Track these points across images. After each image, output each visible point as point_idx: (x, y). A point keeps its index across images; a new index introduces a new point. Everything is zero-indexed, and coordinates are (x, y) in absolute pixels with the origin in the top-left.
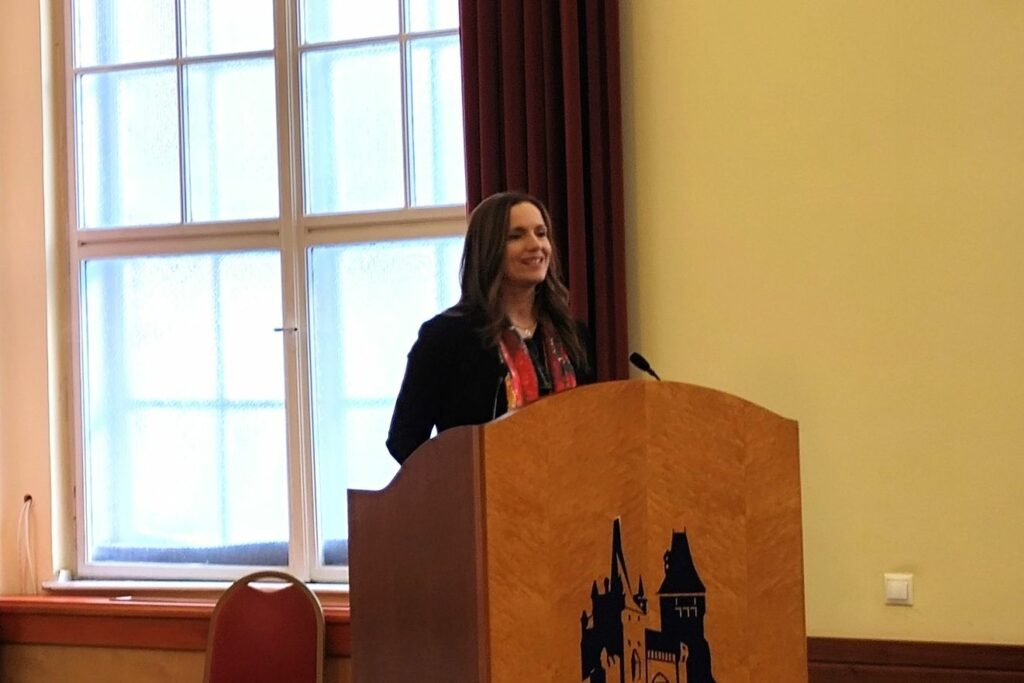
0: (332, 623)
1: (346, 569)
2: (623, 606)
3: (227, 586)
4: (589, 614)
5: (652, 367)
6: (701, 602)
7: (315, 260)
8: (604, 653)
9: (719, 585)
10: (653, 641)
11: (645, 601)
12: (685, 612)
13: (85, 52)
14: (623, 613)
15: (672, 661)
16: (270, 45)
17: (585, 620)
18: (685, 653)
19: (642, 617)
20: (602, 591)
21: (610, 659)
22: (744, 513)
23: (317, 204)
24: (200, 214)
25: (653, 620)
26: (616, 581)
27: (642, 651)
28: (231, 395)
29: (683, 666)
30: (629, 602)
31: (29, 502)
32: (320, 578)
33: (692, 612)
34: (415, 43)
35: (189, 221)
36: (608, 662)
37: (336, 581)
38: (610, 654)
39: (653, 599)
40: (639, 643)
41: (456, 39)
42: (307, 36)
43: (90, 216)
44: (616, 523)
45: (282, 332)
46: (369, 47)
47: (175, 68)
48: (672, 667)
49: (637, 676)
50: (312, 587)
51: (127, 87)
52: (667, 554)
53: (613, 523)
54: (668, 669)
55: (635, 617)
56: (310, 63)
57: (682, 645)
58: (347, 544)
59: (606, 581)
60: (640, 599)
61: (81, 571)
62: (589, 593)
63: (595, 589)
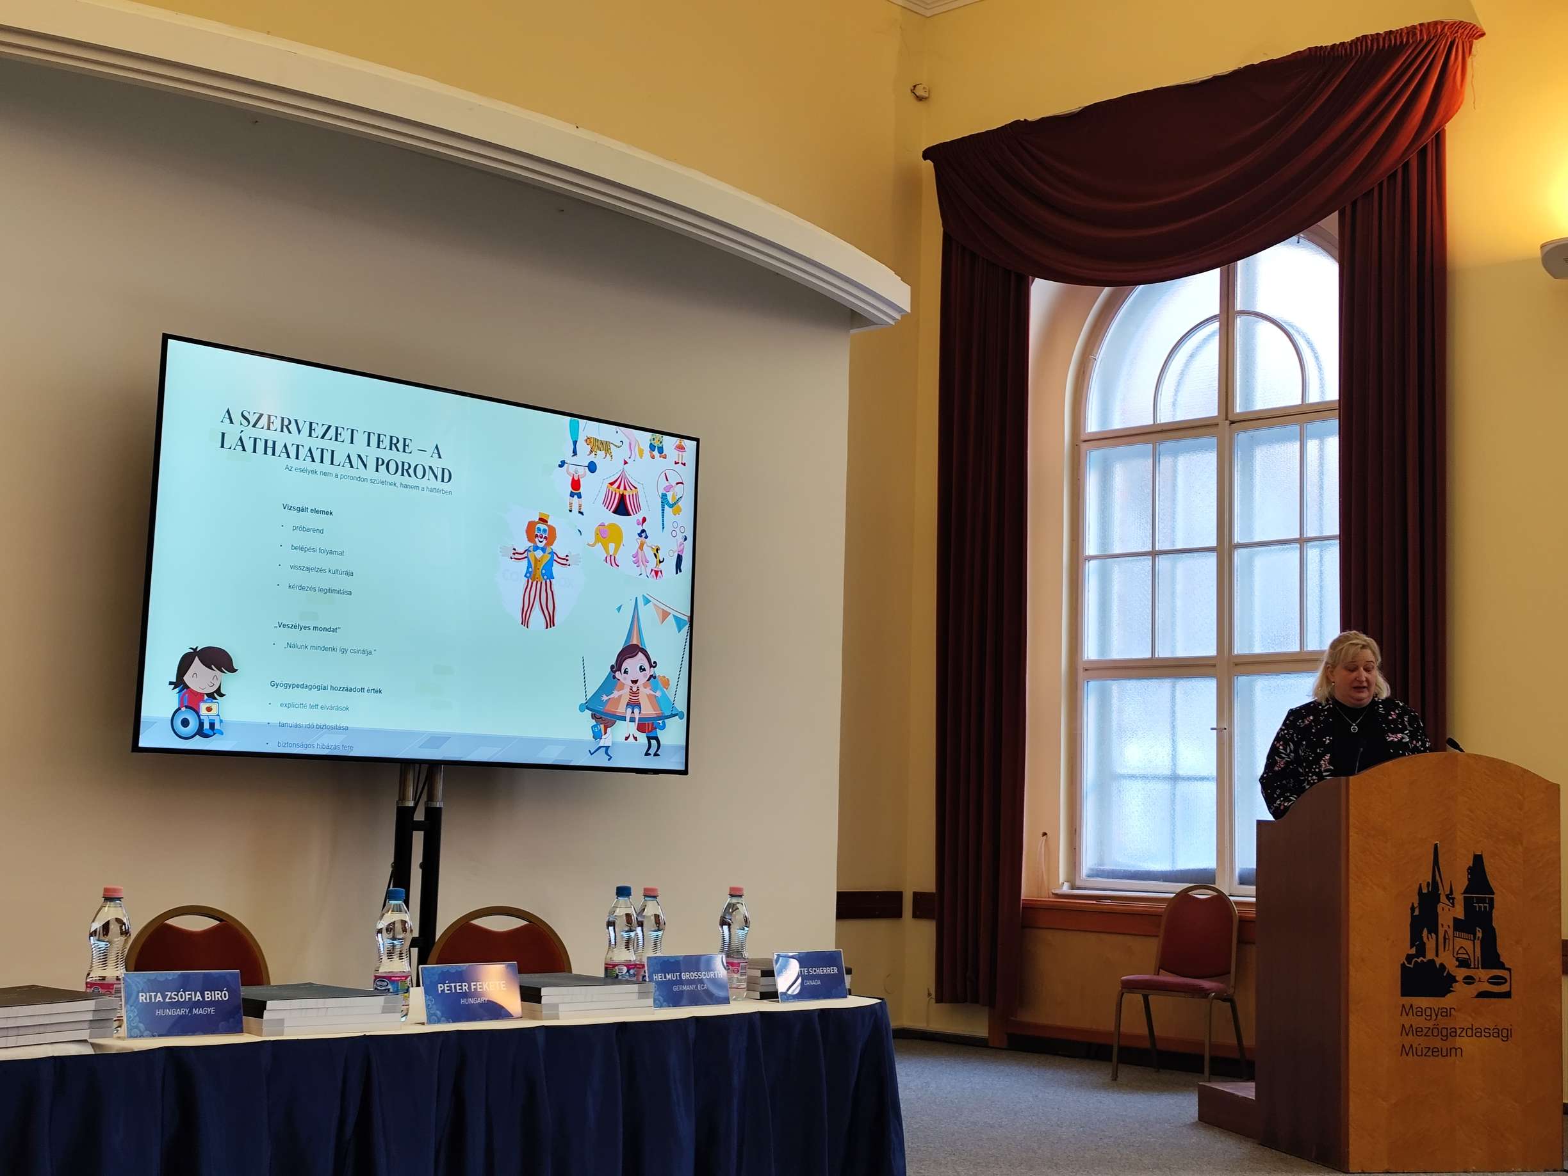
0: (1243, 921)
1: (1255, 887)
2: (1439, 902)
3: (1173, 895)
4: (1416, 905)
5: (1461, 747)
6: (1492, 900)
7: (1239, 684)
8: (1425, 931)
9: (1504, 890)
10: (1458, 925)
11: (1453, 899)
12: (1480, 907)
13: (1091, 547)
14: (1438, 906)
15: (1471, 940)
16: (1212, 542)
17: (1413, 909)
18: (1479, 935)
19: (1451, 908)
20: (1425, 891)
21: (1429, 935)
22: (1522, 844)
23: (1240, 648)
24: (1163, 653)
25: (1459, 912)
26: (1434, 885)
27: (1450, 932)
28: (1181, 772)
29: (1478, 943)
30: (1443, 898)
31: (1045, 837)
32: (1236, 893)
33: (1485, 907)
34: (1310, 544)
35: (1157, 656)
36: (1428, 938)
37: (1248, 894)
38: (1429, 932)
39: (1459, 898)
40: (1449, 926)
41: (1337, 542)
42: (1238, 538)
43: (1091, 652)
44: (1436, 845)
45: (1215, 731)
46: (1279, 547)
47: (1151, 557)
48: (1470, 943)
49: (1447, 949)
50: (1231, 898)
51: (1117, 569)
52: (1469, 868)
53: (1433, 846)
54: (1468, 945)
55: (1447, 908)
56: (1239, 556)
57: (1478, 929)
58: (1255, 871)
59: (1428, 883)
60: (1450, 897)
61: (1078, 883)
62: (1416, 891)
63: (1420, 889)
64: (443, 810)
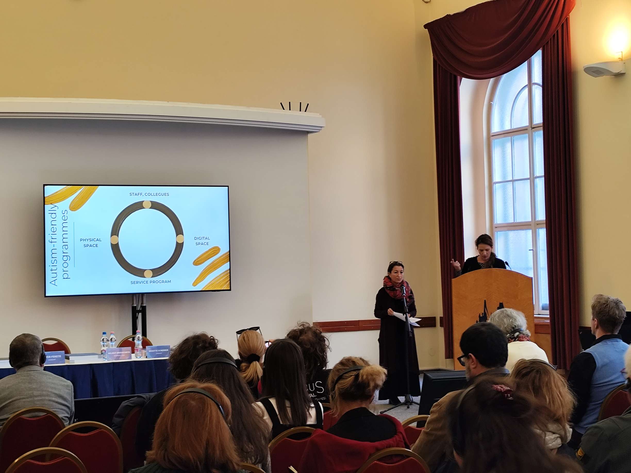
4: (478, 321)
13: (494, 178)
20: (481, 316)
22: (518, 298)
24: (516, 220)
26: (485, 314)
30: (488, 318)
43: (496, 220)
45: (532, 251)
47: (512, 182)
53: (484, 301)
59: (482, 313)
62: (478, 316)
63: (480, 315)
64: (147, 307)
